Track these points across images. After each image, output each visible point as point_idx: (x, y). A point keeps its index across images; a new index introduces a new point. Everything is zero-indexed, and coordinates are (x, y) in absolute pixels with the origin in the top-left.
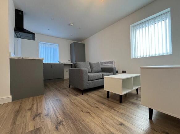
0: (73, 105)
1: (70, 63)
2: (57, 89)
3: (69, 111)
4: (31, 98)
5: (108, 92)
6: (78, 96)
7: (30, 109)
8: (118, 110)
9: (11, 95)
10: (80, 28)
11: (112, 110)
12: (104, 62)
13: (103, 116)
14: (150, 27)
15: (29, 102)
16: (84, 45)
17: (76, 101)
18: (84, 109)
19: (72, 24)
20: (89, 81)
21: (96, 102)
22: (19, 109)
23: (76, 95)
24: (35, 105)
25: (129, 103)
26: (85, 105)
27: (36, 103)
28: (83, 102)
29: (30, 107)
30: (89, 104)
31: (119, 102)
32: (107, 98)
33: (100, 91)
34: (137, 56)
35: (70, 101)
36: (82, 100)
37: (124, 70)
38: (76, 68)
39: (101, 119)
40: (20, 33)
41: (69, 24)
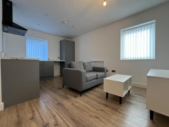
0: (78, 109)
1: (59, 60)
2: (51, 90)
3: (78, 118)
4: (27, 103)
5: (107, 94)
6: (77, 97)
7: (32, 118)
8: (122, 112)
9: (2, 102)
10: (73, 27)
11: (117, 112)
12: (95, 61)
13: (112, 121)
14: (137, 33)
15: (27, 108)
16: (74, 43)
17: (79, 104)
18: (91, 113)
19: (66, 22)
20: (87, 82)
21: (98, 103)
22: (19, 119)
23: (76, 97)
24: (36, 112)
25: (127, 103)
26: (90, 109)
27: (36, 109)
28: (86, 105)
29: (30, 115)
30: (93, 107)
31: (119, 103)
32: (106, 99)
33: (95, 91)
34: (125, 58)
35: (73, 104)
36: (84, 103)
37: (113, 70)
38: (70, 68)
39: (112, 124)
40: (9, 27)
41: (63, 22)
